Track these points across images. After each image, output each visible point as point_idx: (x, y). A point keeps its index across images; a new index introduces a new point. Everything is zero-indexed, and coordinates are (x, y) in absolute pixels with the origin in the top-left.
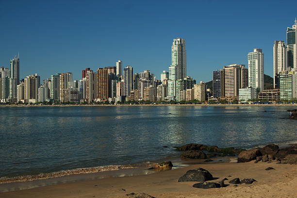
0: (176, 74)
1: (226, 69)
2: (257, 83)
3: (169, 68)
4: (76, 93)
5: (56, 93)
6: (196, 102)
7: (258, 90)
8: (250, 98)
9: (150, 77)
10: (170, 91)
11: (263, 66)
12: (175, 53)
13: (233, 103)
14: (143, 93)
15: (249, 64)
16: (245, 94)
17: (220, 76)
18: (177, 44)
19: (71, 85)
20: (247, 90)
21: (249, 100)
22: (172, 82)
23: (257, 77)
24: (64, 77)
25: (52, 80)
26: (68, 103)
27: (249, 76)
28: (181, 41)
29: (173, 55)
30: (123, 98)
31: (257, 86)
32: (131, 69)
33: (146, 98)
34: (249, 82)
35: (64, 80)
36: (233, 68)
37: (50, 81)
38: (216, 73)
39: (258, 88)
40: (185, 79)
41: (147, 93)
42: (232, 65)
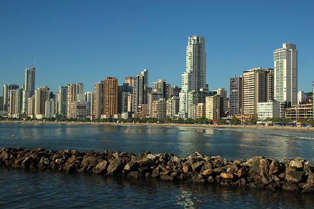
0: (190, 83)
1: (245, 74)
2: (285, 94)
3: (182, 75)
4: (84, 107)
5: (64, 107)
7: (287, 105)
9: (165, 87)
10: (182, 107)
11: (295, 69)
12: (189, 55)
14: (152, 108)
15: (275, 66)
16: (265, 110)
17: (238, 84)
18: (192, 43)
19: (80, 98)
20: (269, 105)
22: (184, 94)
23: (285, 86)
24: (72, 89)
25: (60, 92)
27: (275, 85)
28: (198, 40)
29: (188, 58)
30: (130, 114)
31: (285, 99)
33: (154, 115)
34: (275, 93)
35: (72, 91)
36: (253, 73)
37: (58, 93)
38: (233, 81)
39: (286, 102)
40: (201, 90)
41: (155, 109)
42: (253, 70)
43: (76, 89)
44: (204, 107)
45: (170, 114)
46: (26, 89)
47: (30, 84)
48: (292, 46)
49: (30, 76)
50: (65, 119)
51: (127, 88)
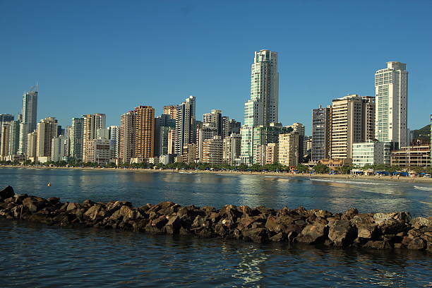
0: (256, 116)
1: (334, 103)
2: (390, 131)
3: (246, 104)
4: (107, 147)
5: (78, 147)
7: (393, 146)
8: (372, 163)
9: (220, 118)
10: (244, 148)
12: (256, 76)
14: (203, 150)
15: (377, 93)
16: (363, 153)
17: (324, 117)
18: (260, 60)
19: (100, 135)
20: (368, 146)
22: (248, 130)
23: (390, 120)
24: (90, 121)
25: (73, 125)
26: (95, 165)
27: (377, 120)
28: (267, 56)
29: (253, 80)
31: (390, 138)
32: (187, 107)
33: (206, 160)
34: (376, 131)
35: (90, 125)
36: (346, 102)
37: (70, 127)
38: (317, 112)
39: (392, 143)
40: (272, 125)
41: (206, 150)
42: (345, 97)
43: (96, 122)
44: (277, 149)
45: (228, 157)
46: (24, 121)
47: (30, 114)
48: (400, 66)
49: (31, 102)
50: (80, 163)
51: (167, 122)
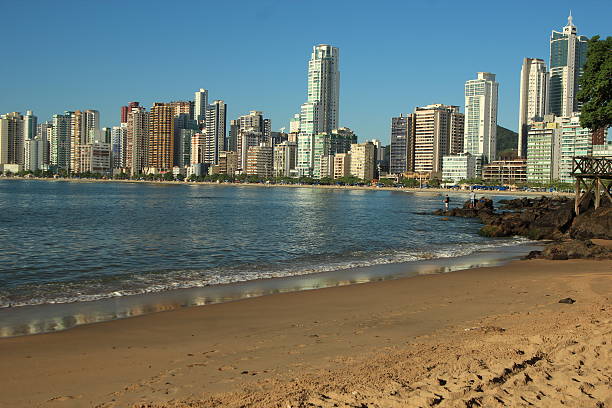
0: (315, 122)
1: (418, 113)
2: (481, 145)
3: (302, 107)
4: (105, 153)
5: (64, 153)
6: (353, 181)
7: (483, 160)
8: (465, 177)
9: (263, 124)
10: (302, 157)
11: (495, 110)
12: (314, 75)
13: (428, 187)
14: (248, 159)
15: (467, 103)
16: (455, 167)
18: (320, 56)
19: (95, 138)
20: (461, 160)
21: (463, 181)
22: (306, 137)
23: (481, 133)
24: (80, 120)
25: (55, 124)
26: (88, 175)
27: (466, 132)
28: (328, 52)
29: (311, 79)
30: (204, 168)
31: (481, 151)
32: (221, 107)
33: (251, 171)
34: (465, 143)
35: (80, 125)
36: (433, 112)
37: (51, 126)
38: (397, 122)
39: (482, 157)
40: (335, 132)
41: (253, 159)
42: (432, 106)
43: (87, 122)
45: (281, 168)
48: (490, 77)
51: (187, 123)
